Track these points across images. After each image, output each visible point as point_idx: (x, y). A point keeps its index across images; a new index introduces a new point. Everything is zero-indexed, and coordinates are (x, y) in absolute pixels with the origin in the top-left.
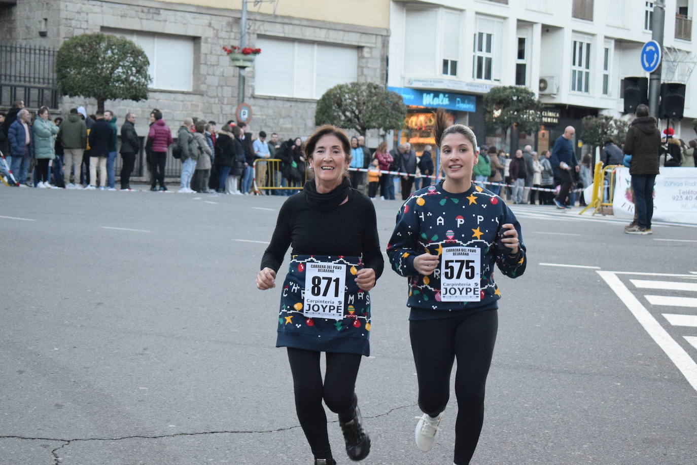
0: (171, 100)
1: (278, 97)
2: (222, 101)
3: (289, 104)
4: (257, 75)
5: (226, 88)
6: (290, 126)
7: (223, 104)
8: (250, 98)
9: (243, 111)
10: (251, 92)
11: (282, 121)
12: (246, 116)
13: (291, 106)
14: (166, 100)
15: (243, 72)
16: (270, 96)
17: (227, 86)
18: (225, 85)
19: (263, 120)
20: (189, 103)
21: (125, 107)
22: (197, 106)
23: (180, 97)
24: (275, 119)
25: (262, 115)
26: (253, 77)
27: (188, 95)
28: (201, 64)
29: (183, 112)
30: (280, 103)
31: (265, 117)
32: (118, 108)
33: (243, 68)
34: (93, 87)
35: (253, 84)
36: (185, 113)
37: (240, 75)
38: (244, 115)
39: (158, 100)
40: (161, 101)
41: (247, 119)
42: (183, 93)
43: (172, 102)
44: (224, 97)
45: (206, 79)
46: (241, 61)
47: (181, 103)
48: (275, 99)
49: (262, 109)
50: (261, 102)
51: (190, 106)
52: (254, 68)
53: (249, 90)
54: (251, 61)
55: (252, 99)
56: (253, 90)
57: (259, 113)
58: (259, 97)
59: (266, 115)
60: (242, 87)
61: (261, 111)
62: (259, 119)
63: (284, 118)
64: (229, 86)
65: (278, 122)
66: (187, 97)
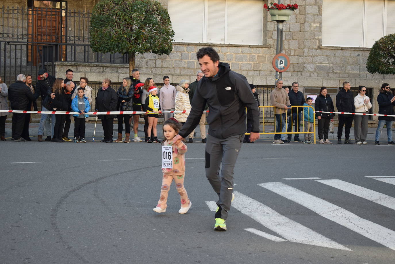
0: (239, 53)
1: (345, 48)
2: (289, 53)
3: (356, 53)
4: (324, 29)
5: (292, 42)
6: (358, 72)
7: (290, 55)
8: (317, 49)
9: (279, 60)
10: (317, 44)
11: (349, 68)
12: (283, 65)
13: (358, 55)
14: (234, 53)
15: (281, 26)
16: (336, 47)
17: (294, 40)
18: (292, 39)
19: (330, 68)
20: (256, 55)
21: (195, 61)
22: (265, 58)
23: (247, 50)
24: (343, 66)
25: (328, 63)
26: (321, 32)
27: (254, 49)
28: (268, 22)
29: (250, 63)
30: (347, 53)
31: (332, 65)
32: (186, 61)
33: (282, 22)
34: (107, 43)
35: (319, 37)
36: (253, 63)
37: (278, 28)
38: (281, 64)
39: (225, 53)
40: (229, 53)
41: (284, 68)
42: (250, 46)
43: (239, 54)
44: (291, 49)
45: (273, 34)
46: (277, 16)
47: (248, 55)
48: (342, 49)
49: (330, 59)
50: (328, 53)
51: (256, 58)
52: (321, 24)
53: (316, 42)
54: (288, 16)
55: (319, 50)
56: (320, 41)
57: (327, 62)
58: (326, 48)
59: (334, 65)
60: (279, 39)
61: (328, 60)
62: (327, 66)
63: (351, 65)
64: (297, 40)
65: (346, 69)
66: (253, 50)
